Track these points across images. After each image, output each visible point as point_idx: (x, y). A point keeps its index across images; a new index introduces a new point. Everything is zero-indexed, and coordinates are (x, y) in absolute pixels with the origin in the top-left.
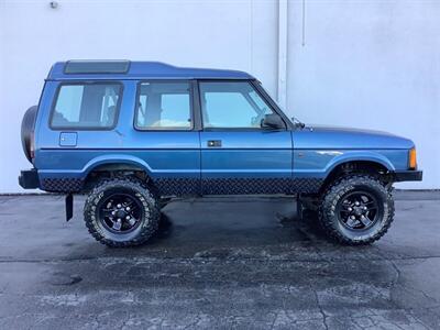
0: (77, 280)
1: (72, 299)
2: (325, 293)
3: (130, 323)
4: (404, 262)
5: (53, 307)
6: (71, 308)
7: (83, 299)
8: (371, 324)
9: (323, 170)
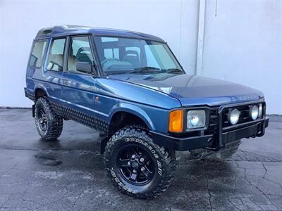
0: (59, 163)
1: (54, 175)
2: (213, 181)
3: (86, 192)
4: (272, 163)
5: (42, 179)
6: (52, 180)
7: (61, 175)
8: (241, 203)
9: (108, 116)
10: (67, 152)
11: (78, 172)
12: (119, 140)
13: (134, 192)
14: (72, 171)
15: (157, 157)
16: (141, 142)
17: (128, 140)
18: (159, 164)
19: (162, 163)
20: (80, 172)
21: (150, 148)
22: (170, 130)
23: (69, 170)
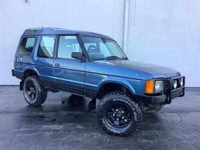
1: (57, 127)
3: (85, 135)
5: (50, 130)
9: (97, 86)
10: (54, 113)
11: (71, 124)
12: (108, 100)
13: (118, 132)
14: (67, 124)
15: (134, 109)
16: (124, 101)
17: (115, 100)
18: (135, 114)
19: (137, 112)
20: (73, 124)
21: (130, 104)
22: (146, 92)
23: (65, 124)
